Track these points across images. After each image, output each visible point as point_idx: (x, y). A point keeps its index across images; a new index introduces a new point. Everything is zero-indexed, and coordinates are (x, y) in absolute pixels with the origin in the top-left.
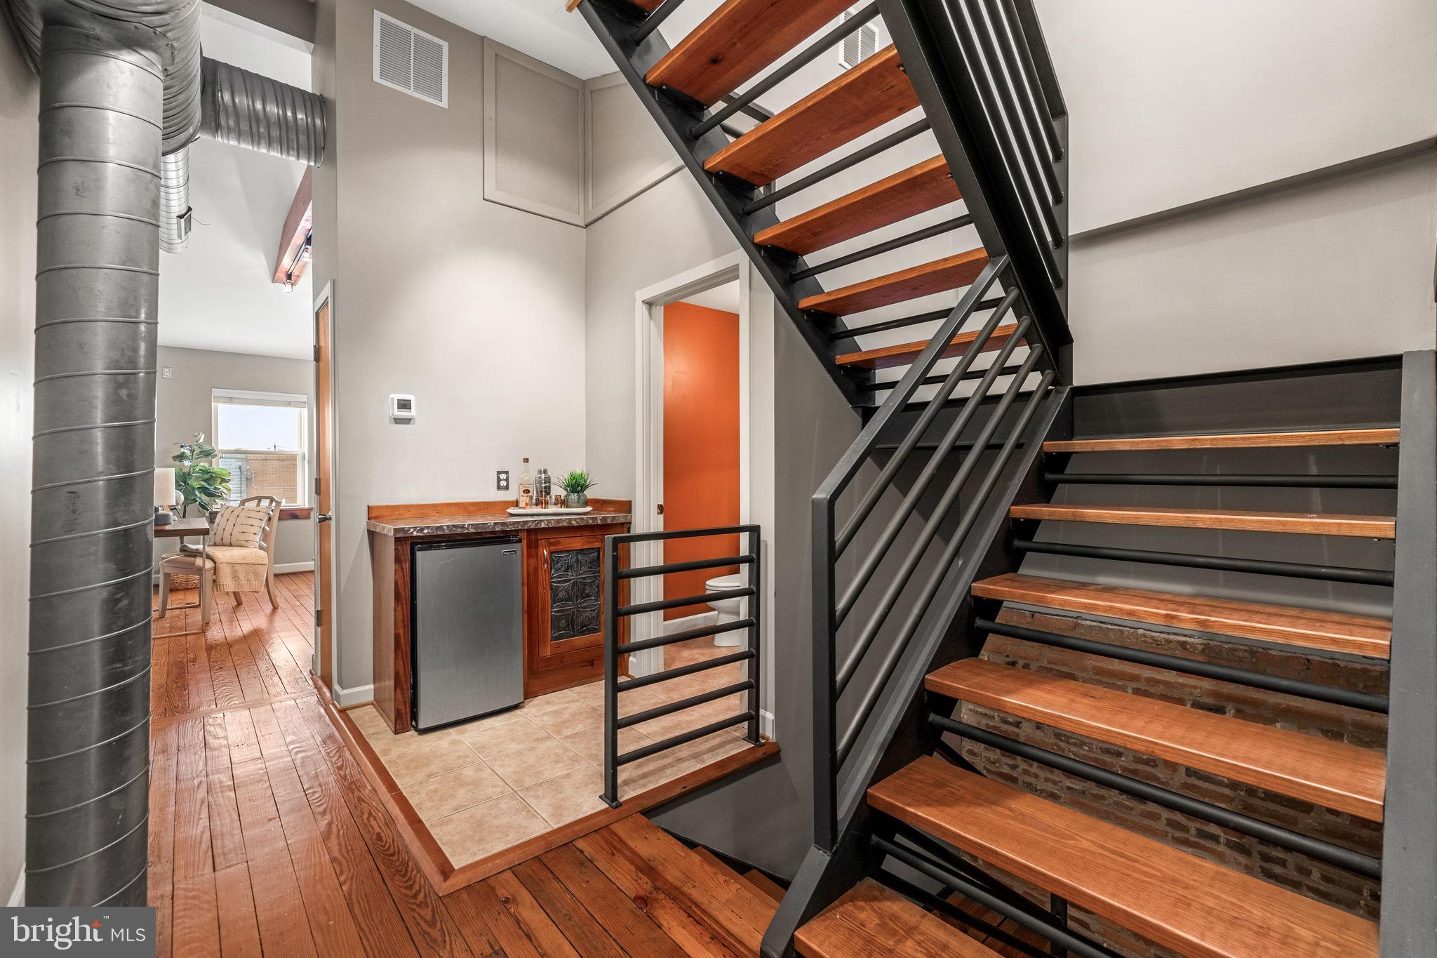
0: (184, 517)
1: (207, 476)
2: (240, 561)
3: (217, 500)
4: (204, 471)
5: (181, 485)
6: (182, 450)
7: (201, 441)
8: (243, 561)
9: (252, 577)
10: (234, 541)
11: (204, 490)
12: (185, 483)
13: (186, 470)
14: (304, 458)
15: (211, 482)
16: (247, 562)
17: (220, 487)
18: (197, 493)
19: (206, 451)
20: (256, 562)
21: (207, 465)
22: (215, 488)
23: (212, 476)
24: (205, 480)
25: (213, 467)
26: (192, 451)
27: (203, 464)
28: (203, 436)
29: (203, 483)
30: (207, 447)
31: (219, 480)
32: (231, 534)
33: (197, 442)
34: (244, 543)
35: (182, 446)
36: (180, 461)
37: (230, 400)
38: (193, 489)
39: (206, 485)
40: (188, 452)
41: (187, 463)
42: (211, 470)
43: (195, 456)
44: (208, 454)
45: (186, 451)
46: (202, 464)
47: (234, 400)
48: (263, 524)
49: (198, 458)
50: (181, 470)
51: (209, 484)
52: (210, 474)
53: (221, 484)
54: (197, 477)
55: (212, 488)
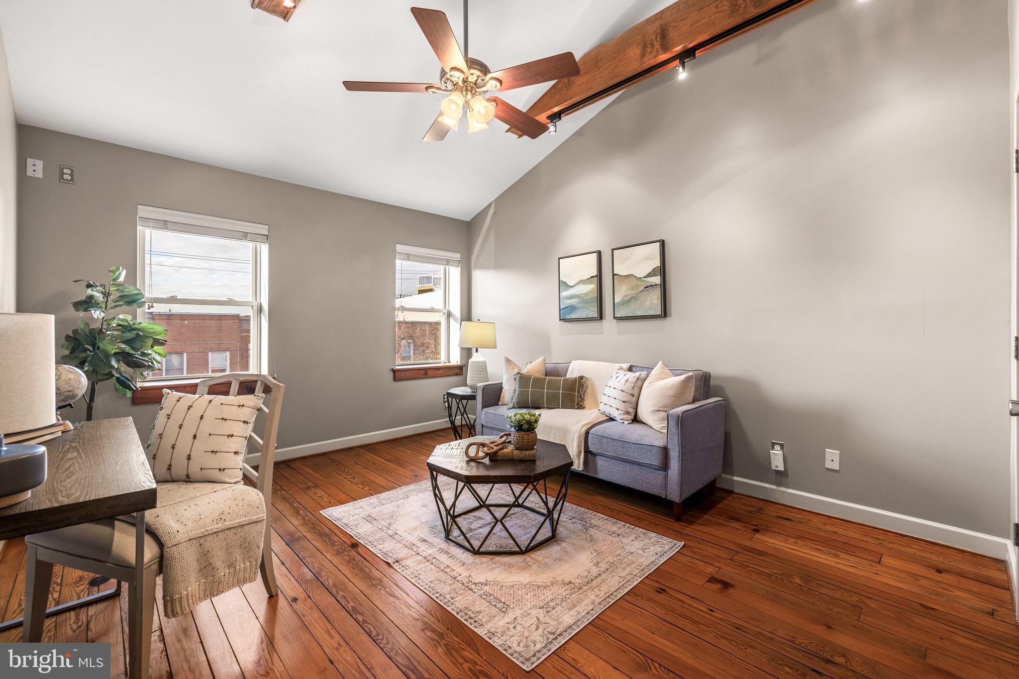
0: (89, 418)
1: (129, 335)
2: (216, 527)
3: (145, 373)
4: (125, 328)
5: (87, 350)
6: (89, 292)
7: (122, 279)
8: (220, 526)
9: (238, 555)
10: (194, 469)
11: (123, 356)
12: (94, 346)
13: (97, 326)
14: (260, 310)
15: (137, 345)
16: (228, 524)
17: (150, 352)
18: (114, 363)
19: (129, 296)
20: (245, 520)
21: (129, 318)
22: (143, 354)
23: (138, 335)
24: (126, 342)
25: (138, 321)
26: (106, 295)
27: (124, 317)
28: (124, 273)
29: (123, 346)
30: (130, 290)
31: (150, 342)
32: (189, 457)
33: (114, 280)
34: (216, 475)
35: (89, 286)
36: (86, 310)
37: (165, 225)
38: (107, 356)
39: (127, 349)
40: (98, 296)
41: (97, 314)
42: (137, 326)
43: (111, 304)
44: (131, 300)
45: (95, 293)
46: (121, 316)
47: (169, 225)
48: (249, 430)
49: (116, 306)
50: (87, 324)
51: (133, 348)
52: (135, 332)
53: (152, 347)
54: (112, 336)
55: (137, 355)
